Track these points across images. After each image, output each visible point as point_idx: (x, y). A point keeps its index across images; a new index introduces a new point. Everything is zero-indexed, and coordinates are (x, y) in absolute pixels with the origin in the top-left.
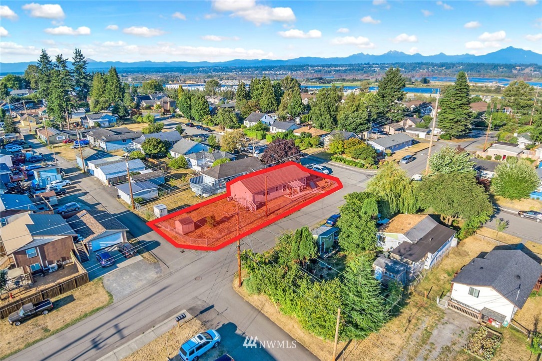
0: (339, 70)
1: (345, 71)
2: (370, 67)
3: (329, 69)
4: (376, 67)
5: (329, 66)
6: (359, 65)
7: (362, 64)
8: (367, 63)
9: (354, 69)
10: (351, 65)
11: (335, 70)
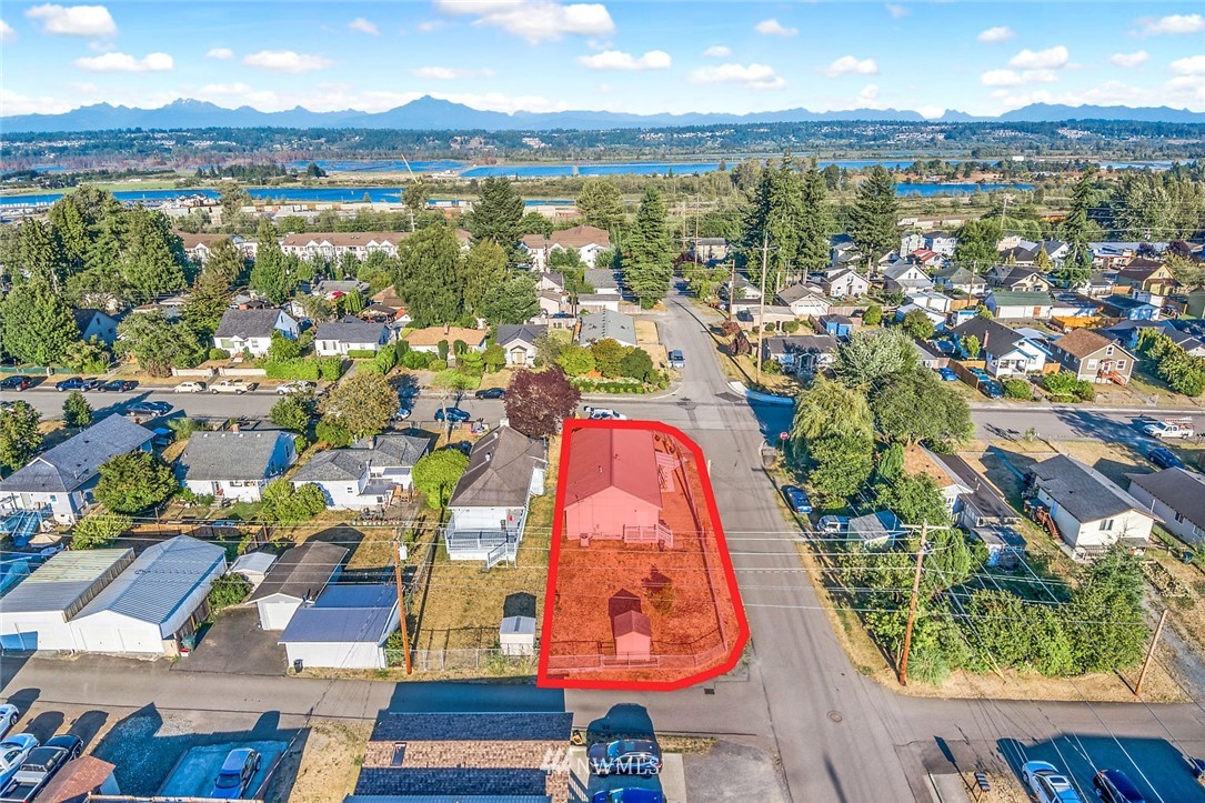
0: (65, 148)
1: (84, 150)
2: (147, 138)
3: (31, 146)
4: (163, 138)
5: (30, 138)
6: (116, 134)
7: (120, 131)
8: (133, 128)
9: (106, 146)
10: (91, 135)
11: (52, 149)
